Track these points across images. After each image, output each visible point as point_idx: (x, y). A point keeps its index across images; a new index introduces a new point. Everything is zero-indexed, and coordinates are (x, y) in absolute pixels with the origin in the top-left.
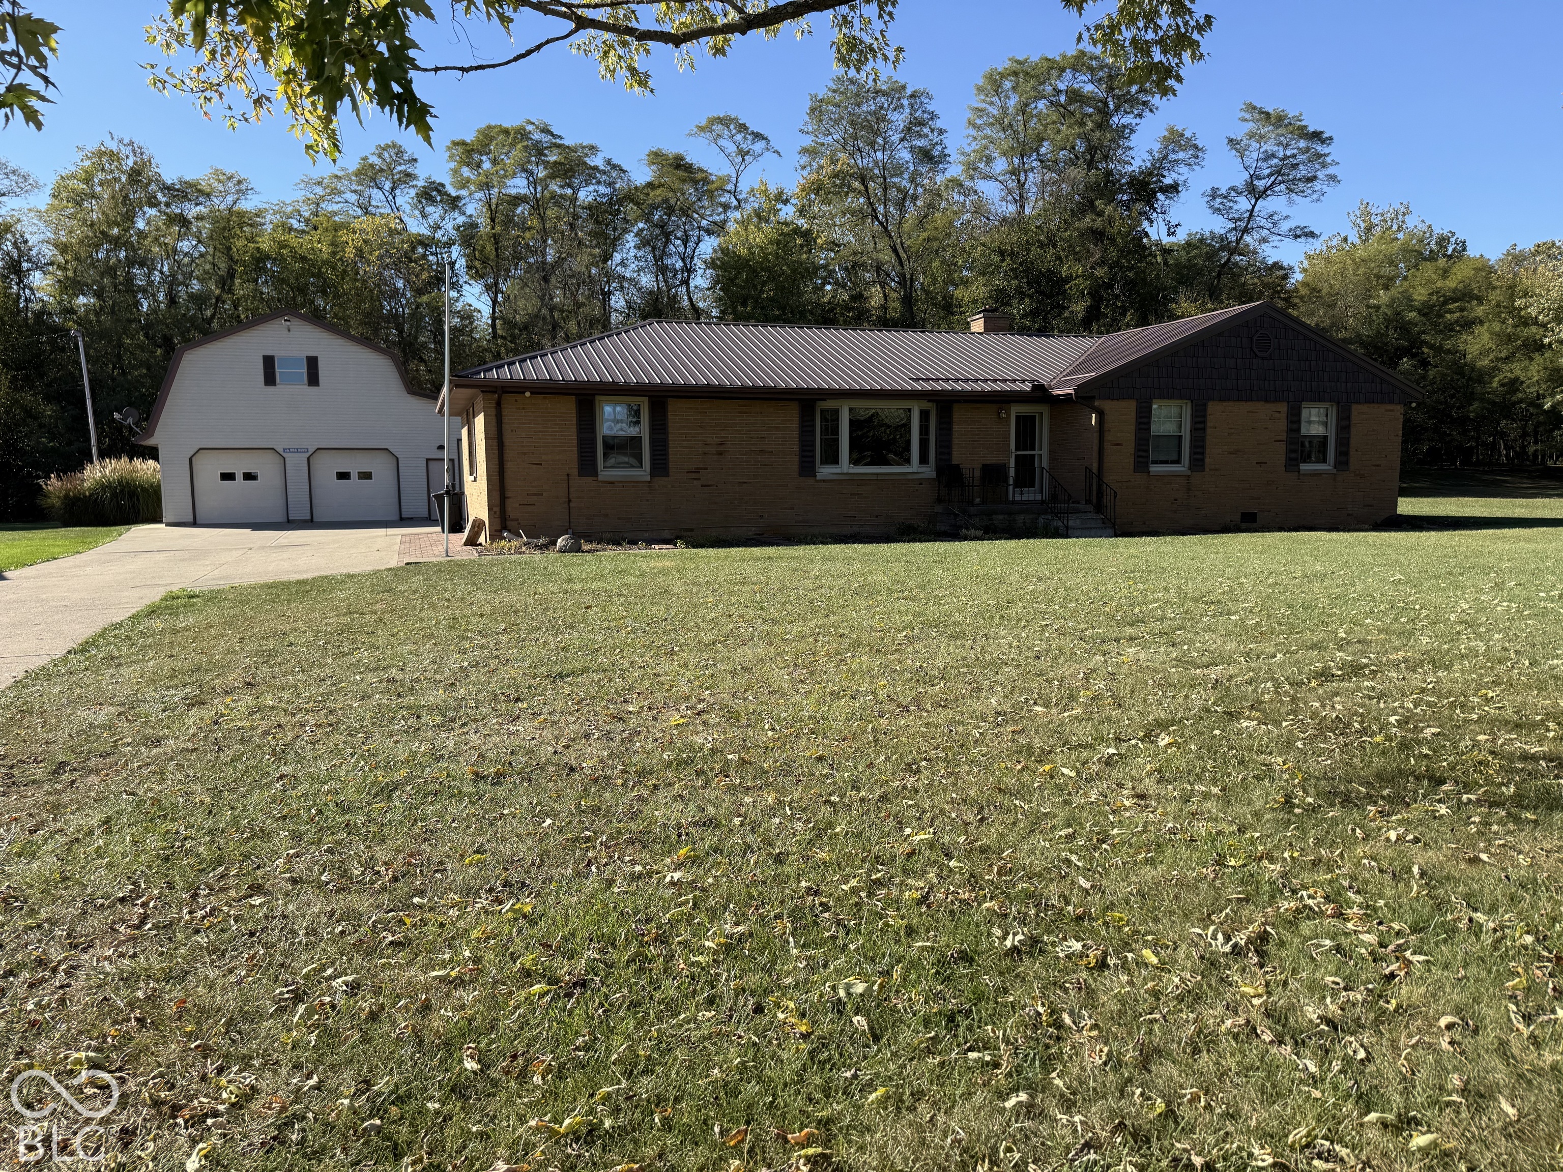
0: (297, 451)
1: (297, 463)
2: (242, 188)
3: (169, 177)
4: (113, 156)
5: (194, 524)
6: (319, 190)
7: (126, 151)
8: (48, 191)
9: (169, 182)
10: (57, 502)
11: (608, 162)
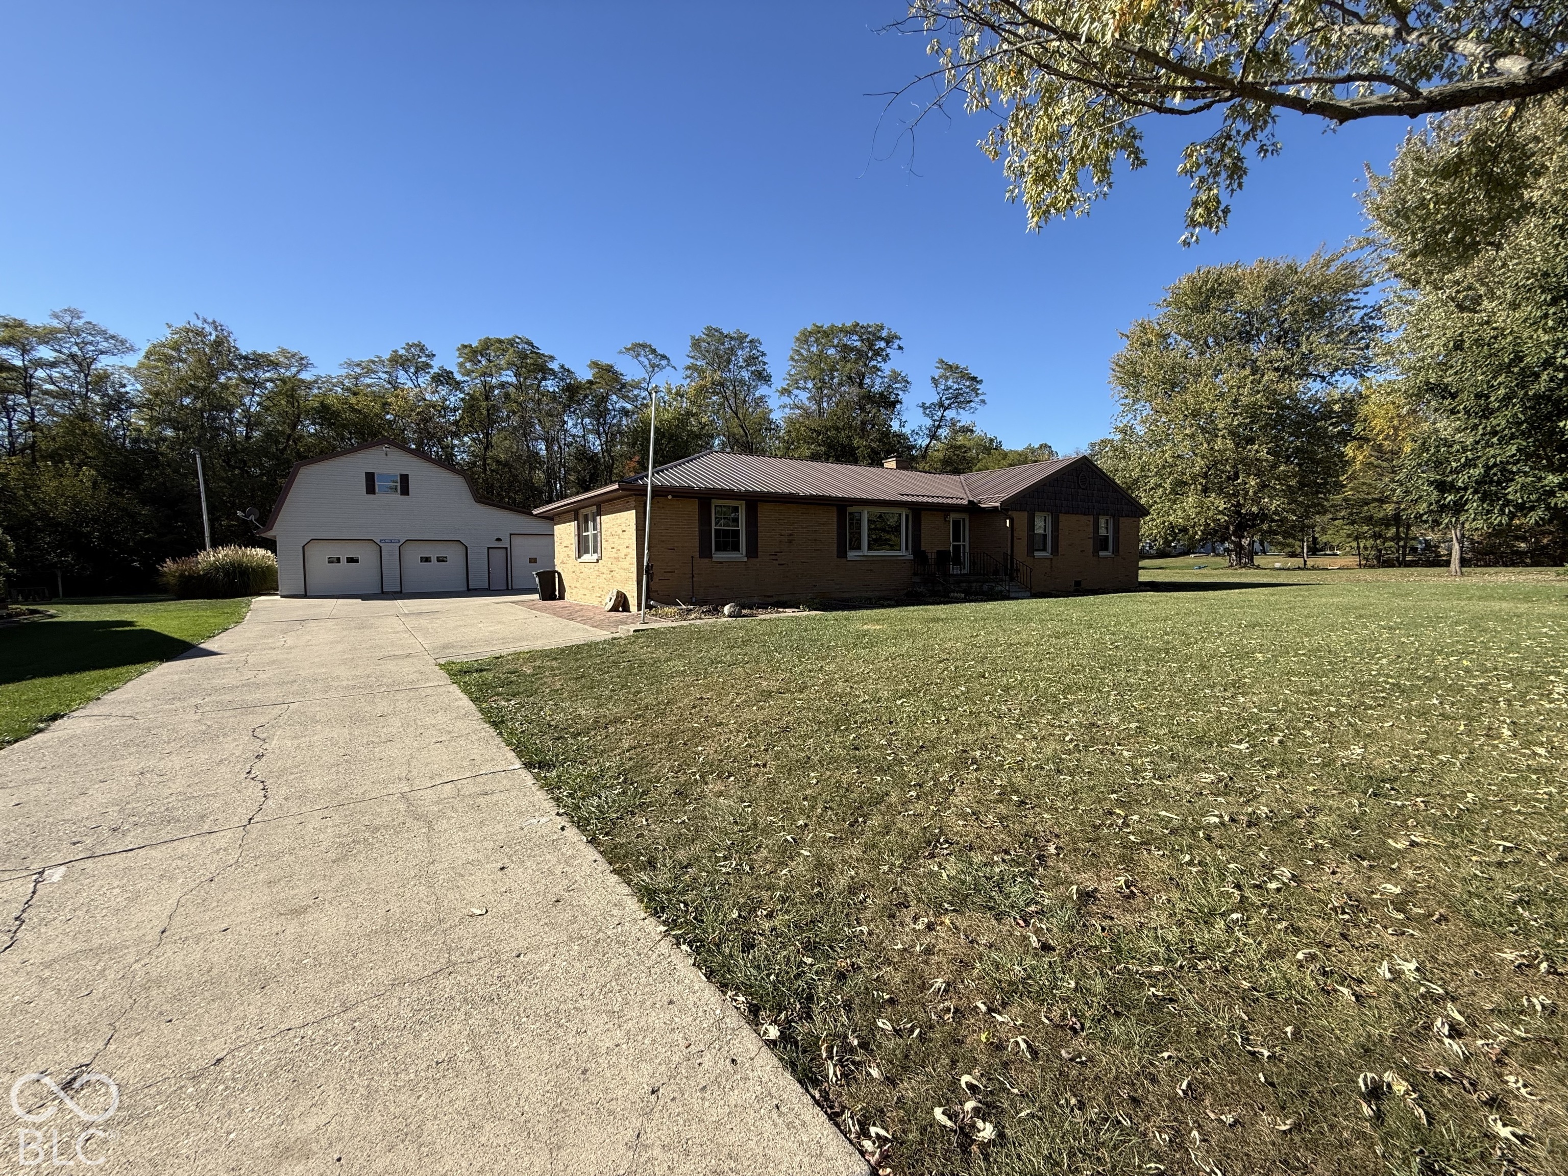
0: (391, 541)
1: (389, 551)
2: (303, 364)
3: (245, 349)
4: (200, 333)
5: (305, 596)
6: (358, 370)
7: (208, 329)
8: (142, 353)
9: (244, 354)
10: (172, 581)
11: (562, 367)
